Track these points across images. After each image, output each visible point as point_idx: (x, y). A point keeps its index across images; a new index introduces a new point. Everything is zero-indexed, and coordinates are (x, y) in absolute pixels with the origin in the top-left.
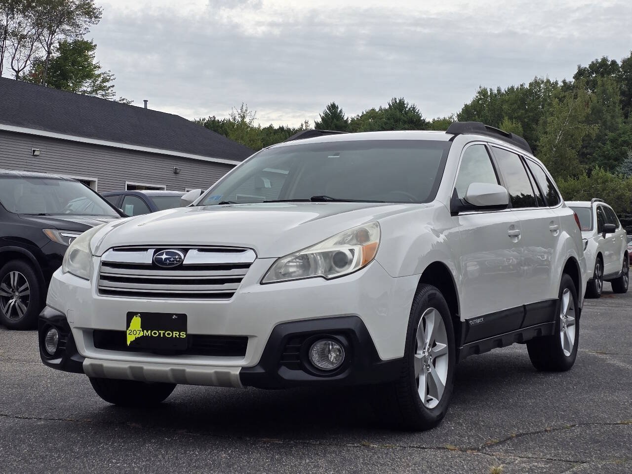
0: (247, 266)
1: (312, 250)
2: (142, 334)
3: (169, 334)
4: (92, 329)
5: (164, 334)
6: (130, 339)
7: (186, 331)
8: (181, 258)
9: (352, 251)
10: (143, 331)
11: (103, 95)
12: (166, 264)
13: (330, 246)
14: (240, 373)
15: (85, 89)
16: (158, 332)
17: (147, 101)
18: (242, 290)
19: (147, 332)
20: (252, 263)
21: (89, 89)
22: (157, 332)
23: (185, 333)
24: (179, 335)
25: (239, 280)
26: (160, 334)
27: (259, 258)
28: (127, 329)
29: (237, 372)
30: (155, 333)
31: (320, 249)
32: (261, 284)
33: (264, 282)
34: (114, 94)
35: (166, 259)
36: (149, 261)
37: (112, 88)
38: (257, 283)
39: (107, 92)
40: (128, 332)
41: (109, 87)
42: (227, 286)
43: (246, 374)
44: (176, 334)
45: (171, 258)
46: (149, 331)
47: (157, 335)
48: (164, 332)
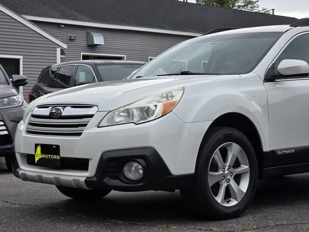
0: (91, 116)
1: (131, 106)
2: (41, 157)
3: (52, 157)
4: (26, 154)
5: (50, 156)
6: (37, 159)
7: (59, 155)
8: (61, 112)
9: (156, 106)
10: (42, 155)
11: (251, 8)
12: (54, 116)
13: (143, 104)
14: (85, 180)
15: (240, 4)
17: (274, 9)
18: (86, 131)
19: (43, 155)
20: (94, 115)
21: (242, 4)
22: (47, 155)
23: (59, 156)
24: (57, 158)
25: (85, 125)
26: (49, 156)
27: (99, 112)
28: (35, 153)
29: (83, 179)
31: (137, 105)
32: (98, 127)
33: (100, 126)
34: (258, 6)
35: (55, 112)
36: (48, 114)
37: (257, 3)
38: (95, 127)
39: (254, 5)
40: (36, 155)
41: (255, 2)
42: (79, 128)
43: (88, 181)
44: (55, 157)
45: (56, 112)
46: (44, 155)
47: (48, 157)
48: (50, 155)
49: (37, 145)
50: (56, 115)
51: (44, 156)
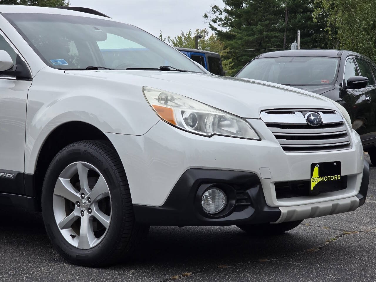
2: (319, 181)
3: (332, 178)
5: (330, 178)
6: (313, 185)
8: (320, 119)
10: (320, 178)
16: (327, 177)
24: (337, 178)
25: (345, 135)
26: (328, 178)
30: (326, 179)
40: (312, 180)
45: (316, 119)
46: (323, 177)
47: (327, 180)
48: (330, 176)
49: (313, 166)
50: (316, 123)
51: (322, 179)
